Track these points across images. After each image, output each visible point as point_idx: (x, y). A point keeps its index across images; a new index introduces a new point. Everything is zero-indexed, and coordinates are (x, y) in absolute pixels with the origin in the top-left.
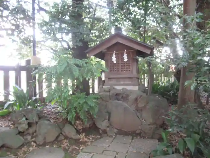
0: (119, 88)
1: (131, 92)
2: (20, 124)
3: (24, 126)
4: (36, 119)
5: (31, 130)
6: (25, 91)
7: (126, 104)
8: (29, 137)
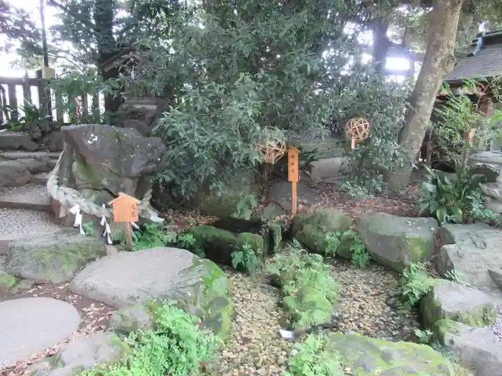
0: (139, 107)
1: (147, 111)
2: (34, 132)
3: (38, 134)
4: (49, 129)
5: (45, 140)
6: (38, 107)
7: (142, 123)
8: (43, 145)
